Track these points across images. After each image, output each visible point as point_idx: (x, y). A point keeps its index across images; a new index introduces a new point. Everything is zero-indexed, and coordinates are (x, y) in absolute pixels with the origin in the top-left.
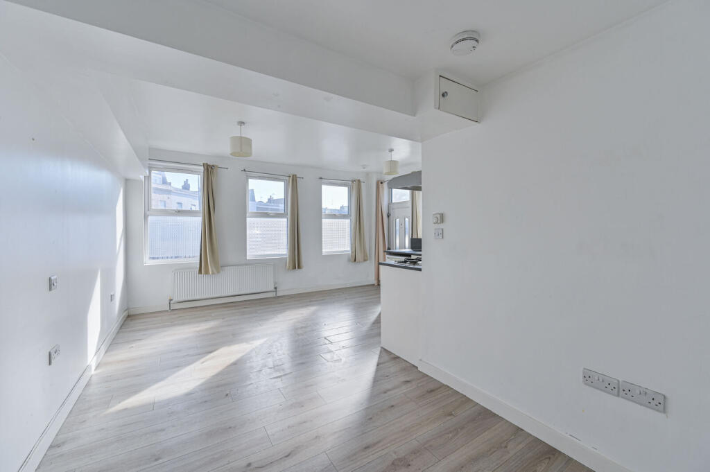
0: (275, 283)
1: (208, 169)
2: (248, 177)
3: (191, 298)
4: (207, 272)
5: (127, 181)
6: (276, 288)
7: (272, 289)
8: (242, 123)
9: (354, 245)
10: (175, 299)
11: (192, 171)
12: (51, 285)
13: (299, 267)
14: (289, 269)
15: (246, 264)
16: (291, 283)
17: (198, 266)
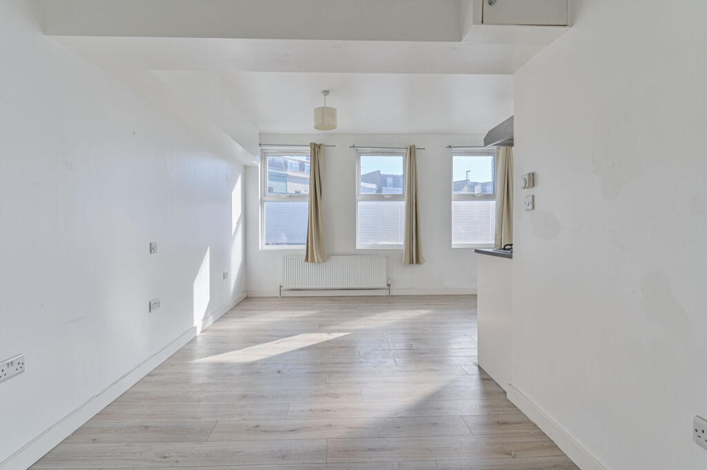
0: (388, 279)
1: (314, 149)
2: (359, 154)
3: (299, 287)
4: (313, 261)
5: (246, 167)
6: (389, 285)
7: (385, 286)
8: (326, 92)
9: (499, 237)
10: (285, 287)
11: (302, 153)
12: (152, 249)
13: (418, 262)
14: (404, 264)
15: (355, 255)
16: (408, 280)
17: (305, 254)
